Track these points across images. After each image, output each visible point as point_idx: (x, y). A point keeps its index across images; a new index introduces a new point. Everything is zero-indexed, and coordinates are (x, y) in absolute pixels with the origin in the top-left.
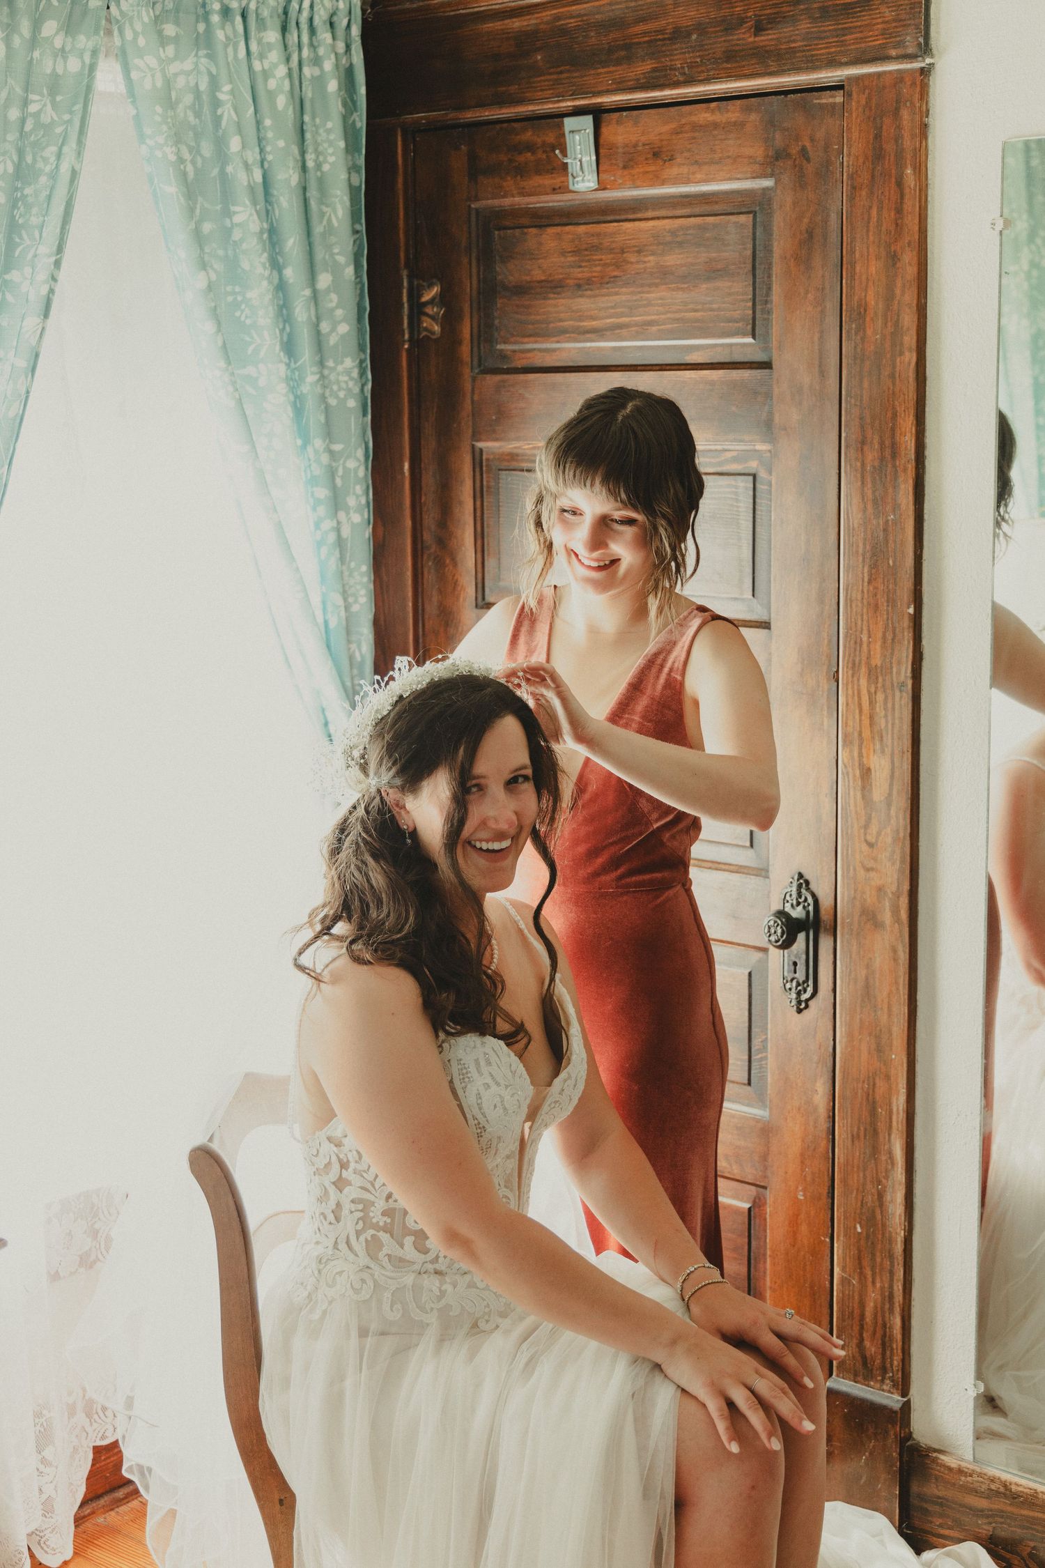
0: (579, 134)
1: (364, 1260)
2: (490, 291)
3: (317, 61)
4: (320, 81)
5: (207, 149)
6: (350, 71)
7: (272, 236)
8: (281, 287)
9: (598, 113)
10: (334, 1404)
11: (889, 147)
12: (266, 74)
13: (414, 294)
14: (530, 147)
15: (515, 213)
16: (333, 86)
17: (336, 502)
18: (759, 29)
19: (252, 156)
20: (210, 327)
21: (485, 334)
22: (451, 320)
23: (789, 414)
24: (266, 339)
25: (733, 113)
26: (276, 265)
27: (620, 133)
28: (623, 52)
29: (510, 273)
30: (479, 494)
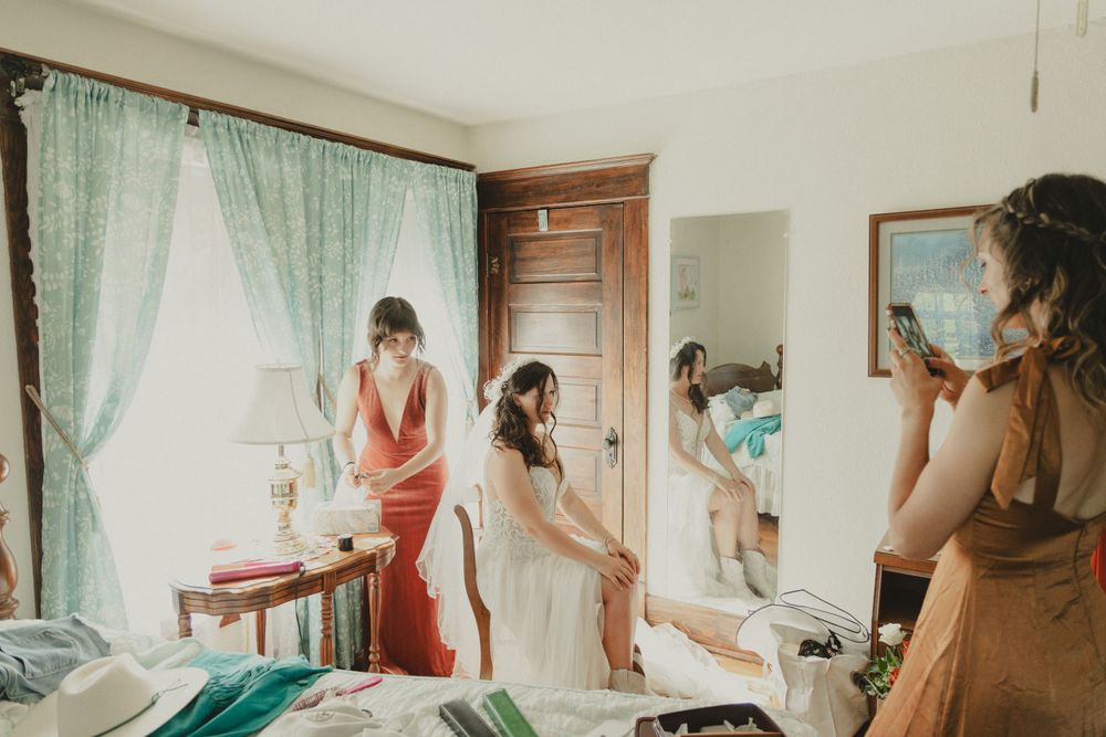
0: (542, 214)
1: (510, 537)
2: (513, 260)
3: (465, 192)
4: (465, 198)
5: (435, 216)
6: (473, 195)
7: (453, 243)
8: (454, 257)
9: (548, 209)
10: (504, 580)
11: (638, 220)
12: (452, 195)
13: (490, 261)
14: (527, 219)
15: (522, 237)
16: (469, 199)
17: (469, 321)
18: (598, 186)
19: (447, 219)
20: (436, 268)
21: (512, 272)
22: (501, 269)
23: (607, 295)
24: (451, 272)
25: (590, 209)
26: (453, 252)
27: (555, 215)
28: (556, 192)
29: (519, 255)
30: (510, 319)
